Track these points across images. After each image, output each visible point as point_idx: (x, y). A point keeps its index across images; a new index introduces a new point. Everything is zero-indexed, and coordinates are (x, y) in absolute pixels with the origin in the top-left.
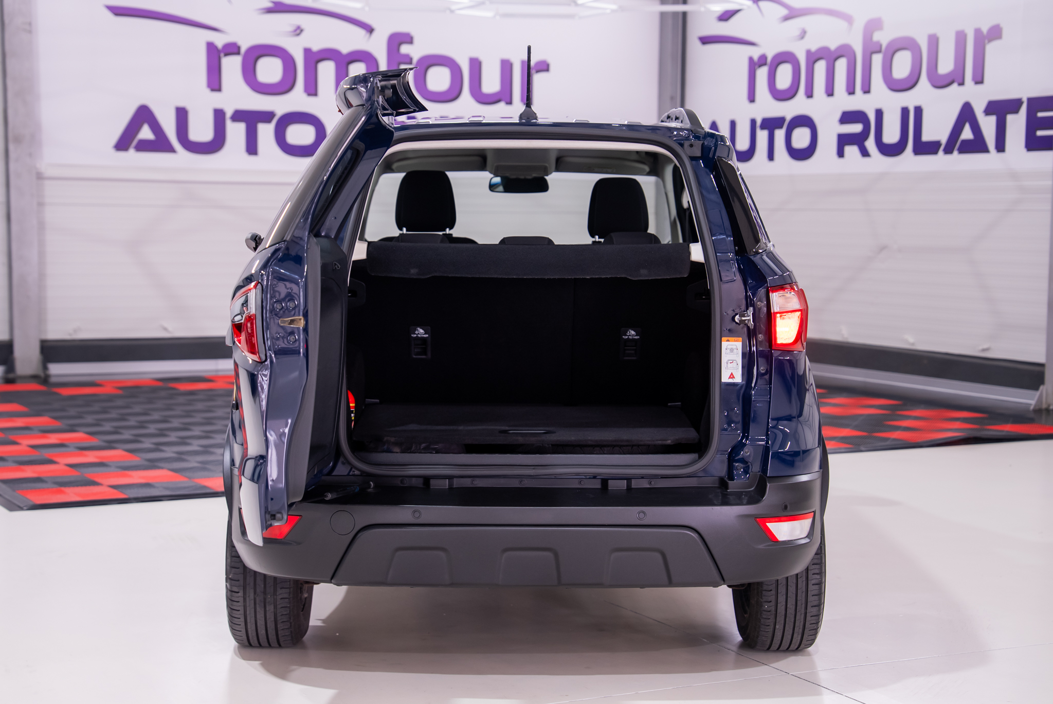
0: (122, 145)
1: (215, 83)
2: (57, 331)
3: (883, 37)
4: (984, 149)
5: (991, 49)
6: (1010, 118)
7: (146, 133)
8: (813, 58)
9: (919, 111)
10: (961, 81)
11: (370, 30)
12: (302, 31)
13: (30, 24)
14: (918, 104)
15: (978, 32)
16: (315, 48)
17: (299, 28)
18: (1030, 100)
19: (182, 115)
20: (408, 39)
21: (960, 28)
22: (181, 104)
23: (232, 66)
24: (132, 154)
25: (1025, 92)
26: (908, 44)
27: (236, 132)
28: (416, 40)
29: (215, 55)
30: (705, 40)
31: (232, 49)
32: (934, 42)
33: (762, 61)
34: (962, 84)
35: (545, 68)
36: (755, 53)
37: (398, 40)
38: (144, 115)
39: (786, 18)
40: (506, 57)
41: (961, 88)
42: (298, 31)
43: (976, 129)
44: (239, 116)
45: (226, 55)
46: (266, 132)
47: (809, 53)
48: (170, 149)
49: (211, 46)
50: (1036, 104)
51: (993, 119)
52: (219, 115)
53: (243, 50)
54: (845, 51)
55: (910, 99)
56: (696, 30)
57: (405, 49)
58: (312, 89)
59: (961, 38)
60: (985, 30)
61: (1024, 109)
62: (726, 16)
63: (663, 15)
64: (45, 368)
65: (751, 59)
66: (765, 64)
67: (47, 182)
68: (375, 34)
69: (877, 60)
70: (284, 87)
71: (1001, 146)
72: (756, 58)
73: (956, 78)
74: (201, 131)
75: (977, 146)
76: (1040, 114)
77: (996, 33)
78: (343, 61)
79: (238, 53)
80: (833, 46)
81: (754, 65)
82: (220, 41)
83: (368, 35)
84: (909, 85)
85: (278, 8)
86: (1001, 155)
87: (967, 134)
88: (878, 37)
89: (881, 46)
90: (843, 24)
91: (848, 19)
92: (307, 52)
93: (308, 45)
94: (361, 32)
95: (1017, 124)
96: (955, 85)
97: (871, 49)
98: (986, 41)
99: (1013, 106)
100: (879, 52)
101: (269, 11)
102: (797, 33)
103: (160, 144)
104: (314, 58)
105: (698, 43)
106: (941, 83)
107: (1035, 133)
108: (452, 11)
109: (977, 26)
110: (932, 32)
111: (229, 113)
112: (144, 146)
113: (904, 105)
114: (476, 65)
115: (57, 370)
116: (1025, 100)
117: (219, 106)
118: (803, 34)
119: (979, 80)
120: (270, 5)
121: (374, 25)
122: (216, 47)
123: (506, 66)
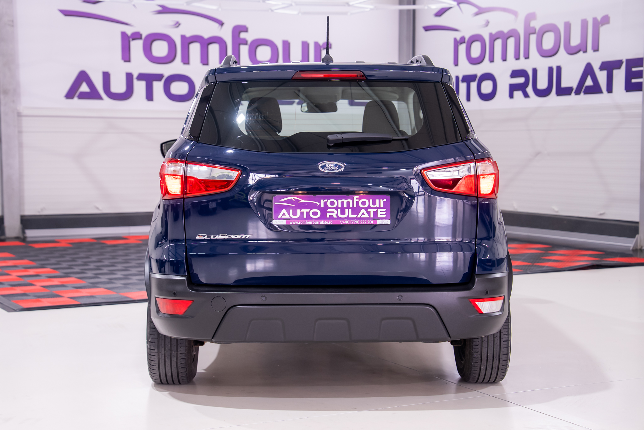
0: (70, 95)
1: (126, 57)
2: (31, 210)
3: (536, 24)
4: (600, 92)
5: (604, 30)
6: (615, 72)
7: (84, 88)
8: (494, 38)
9: (559, 69)
10: (585, 50)
11: (221, 24)
12: (179, 24)
13: (13, 21)
14: (558, 65)
15: (595, 20)
16: (188, 35)
17: (177, 22)
18: (627, 61)
19: (106, 77)
20: (244, 29)
21: (584, 18)
22: (106, 70)
23: (137, 47)
24: (76, 101)
25: (624, 55)
26: (552, 28)
27: (140, 87)
28: (249, 30)
29: (126, 40)
30: (427, 29)
31: (137, 36)
32: (568, 26)
33: (462, 40)
34: (585, 51)
36: (458, 36)
37: (238, 30)
38: (83, 77)
39: (477, 14)
40: (305, 40)
41: (585, 54)
42: (177, 25)
43: (595, 79)
44: (141, 77)
45: (133, 39)
46: (158, 86)
47: (491, 35)
48: (99, 97)
49: (124, 34)
50: (631, 63)
51: (605, 73)
52: (129, 77)
53: (143, 37)
54: (513, 33)
55: (553, 62)
56: (421, 23)
57: (243, 35)
58: (186, 60)
59: (584, 24)
60: (599, 18)
61: (624, 66)
62: (440, 13)
63: (401, 12)
64: (24, 233)
65: (455, 40)
66: (464, 42)
67: (24, 119)
68: (224, 26)
69: (533, 38)
70: (169, 59)
71: (610, 89)
72: (458, 39)
73: (582, 48)
74: (118, 86)
75: (595, 89)
76: (634, 69)
77: (606, 20)
78: (205, 43)
79: (141, 38)
80: (506, 31)
81: (457, 43)
82: (129, 31)
83: (220, 27)
84: (553, 53)
85: (165, 10)
86: (610, 94)
87: (589, 82)
88: (533, 24)
89: (535, 30)
90: (512, 17)
91: (515, 13)
92: (183, 37)
93: (183, 33)
94: (216, 25)
95: (619, 76)
96: (581, 53)
97: (529, 32)
98: (600, 25)
99: (617, 64)
100: (534, 33)
101: (159, 12)
102: (484, 23)
103: (93, 95)
104: (187, 41)
105: (423, 30)
106: (573, 51)
107: (631, 81)
108: (272, 11)
109: (594, 16)
110: (567, 20)
111: (135, 75)
112: (83, 96)
113: (550, 65)
114: (286, 45)
115: (31, 233)
116: (624, 61)
117: (129, 71)
118: (487, 24)
119: (596, 49)
120: (160, 9)
121: (224, 21)
122: (127, 35)
123: (305, 46)
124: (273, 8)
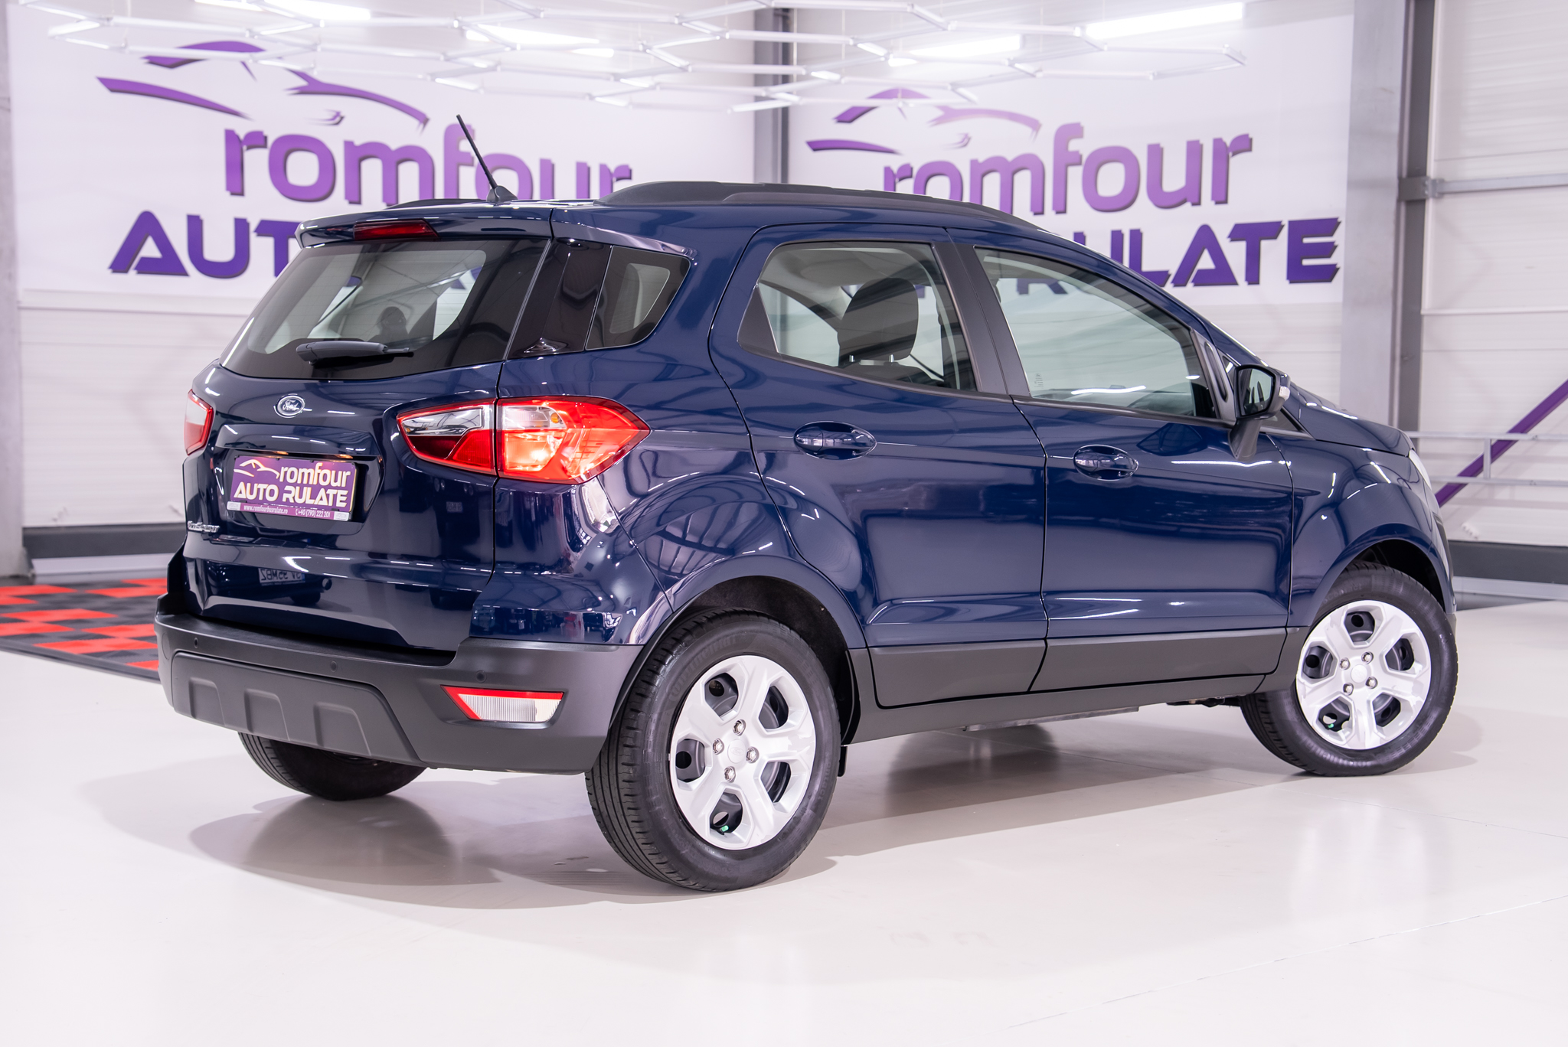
0: (120, 264)
1: (236, 184)
2: (41, 514)
3: (1083, 147)
4: (1232, 282)
5: (1236, 163)
6: (1265, 244)
7: (150, 249)
8: (980, 171)
9: (1136, 236)
10: (1195, 200)
11: (423, 120)
12: (342, 118)
13: (9, 100)
14: (1135, 227)
15: (1218, 143)
16: (358, 141)
17: (338, 114)
18: (1291, 223)
19: (195, 225)
21: (1193, 138)
22: (194, 212)
23: (256, 161)
24: (132, 277)
25: (1285, 215)
26: (1121, 155)
27: (262, 249)
29: (236, 147)
30: (817, 146)
31: (256, 140)
32: (1156, 153)
33: (906, 172)
34: (1197, 203)
35: (627, 175)
36: (895, 163)
38: (147, 225)
39: (939, 121)
40: (582, 159)
41: (1196, 208)
42: (338, 119)
43: (1218, 255)
44: (267, 228)
45: (249, 148)
47: (974, 164)
48: (181, 271)
49: (230, 136)
50: (1300, 229)
51: (1242, 246)
52: (241, 226)
53: (270, 142)
54: (1027, 162)
55: (1124, 222)
56: (803, 133)
58: (354, 196)
59: (1194, 150)
60: (1228, 141)
61: (1284, 234)
62: (850, 116)
63: (758, 114)
64: (31, 566)
65: (888, 170)
66: (911, 177)
67: (24, 314)
68: (429, 125)
69: (1075, 174)
70: (319, 192)
71: (1253, 277)
72: (895, 169)
73: (1190, 195)
74: (219, 247)
75: (1221, 275)
76: (1306, 240)
77: (1244, 144)
78: (393, 159)
79: (265, 146)
80: (1010, 157)
81: (892, 179)
82: (242, 129)
83: (422, 126)
84: (1124, 202)
85: (312, 87)
86: (1254, 287)
87: (1206, 262)
88: (1074, 145)
89: (1081, 157)
90: (1026, 130)
91: (1034, 125)
92: (349, 145)
93: (349, 138)
94: (414, 122)
95: (1275, 253)
96: (1188, 205)
97: (1065, 160)
98: (1231, 154)
99: (1271, 230)
100: (1079, 163)
101: (302, 91)
102: (958, 139)
103: (168, 265)
104: (357, 154)
105: (808, 150)
106: (1167, 202)
107: (1301, 262)
109: (1217, 136)
110: (1154, 141)
111: (253, 226)
112: (148, 267)
113: (1116, 228)
114: (548, 169)
115: (45, 567)
116: (1285, 223)
117: (241, 215)
118: (965, 141)
119: (1221, 197)
120: (302, 83)
121: (429, 115)
122: (237, 137)
123: (583, 171)
124: (594, 94)
